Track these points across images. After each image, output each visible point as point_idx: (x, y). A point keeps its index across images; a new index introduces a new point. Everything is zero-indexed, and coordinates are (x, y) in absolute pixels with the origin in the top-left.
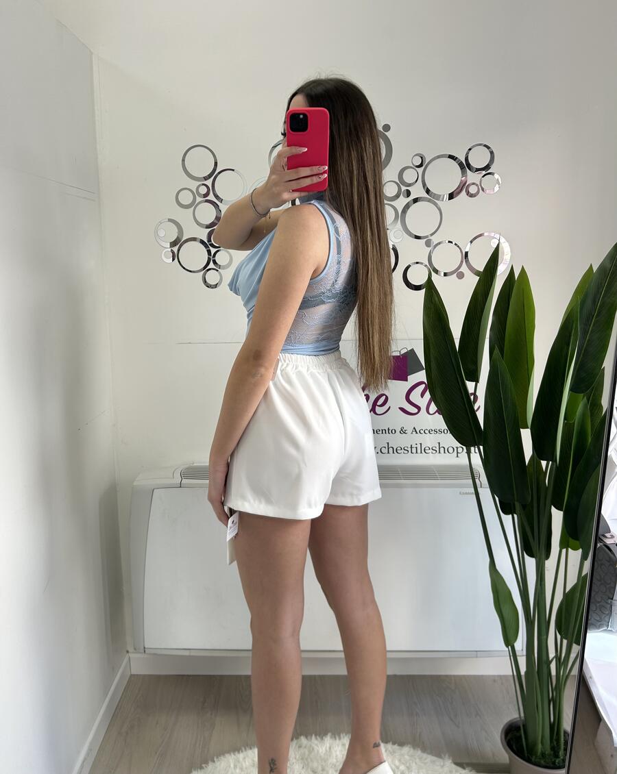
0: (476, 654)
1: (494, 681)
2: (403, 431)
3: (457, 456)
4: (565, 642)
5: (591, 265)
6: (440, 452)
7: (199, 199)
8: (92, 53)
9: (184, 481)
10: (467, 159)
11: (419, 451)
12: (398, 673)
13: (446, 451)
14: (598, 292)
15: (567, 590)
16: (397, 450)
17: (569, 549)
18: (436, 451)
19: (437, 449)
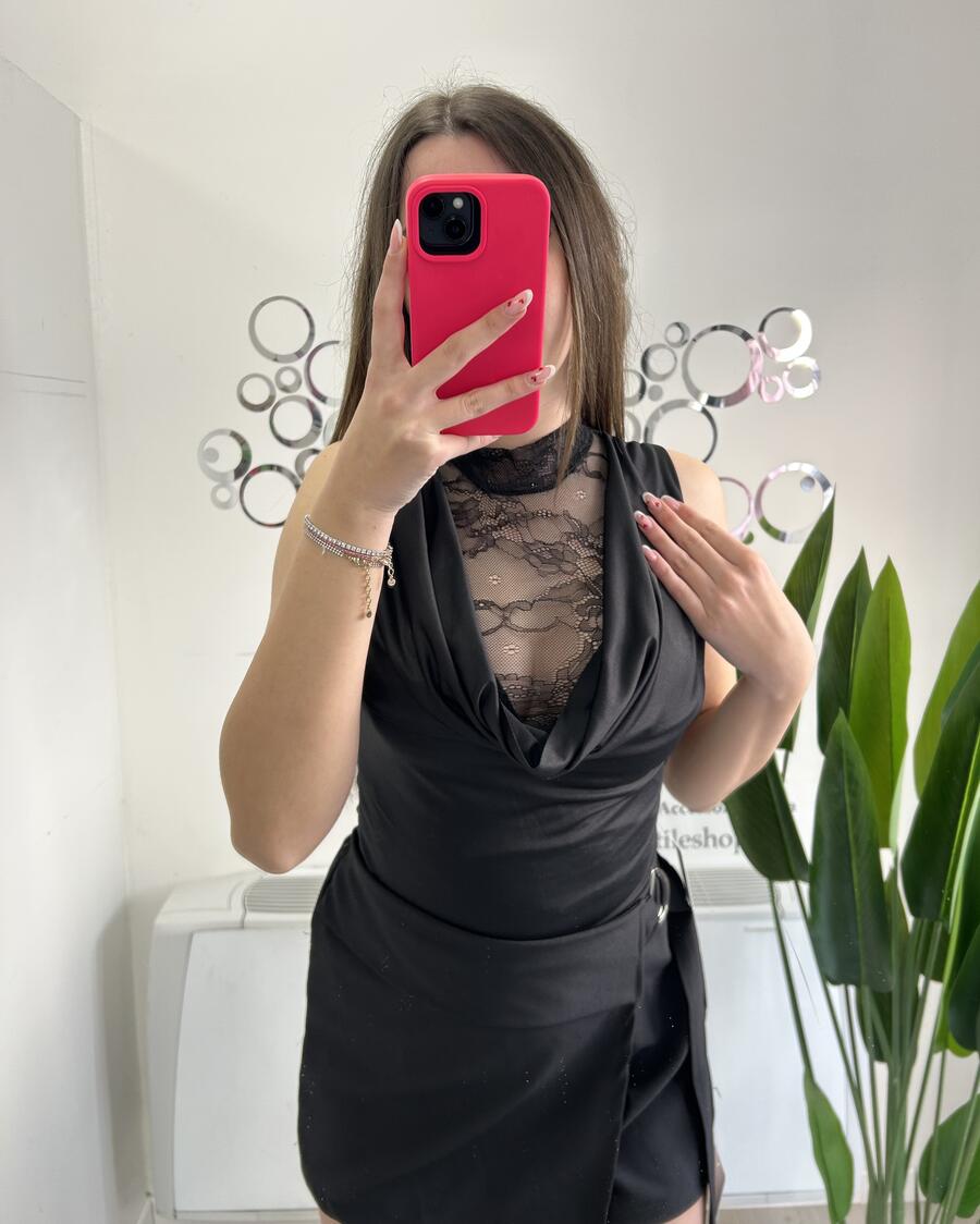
4: (934, 1207)
6: (706, 846)
7: (280, 395)
8: (80, 120)
9: (251, 917)
13: (718, 842)
15: (942, 1120)
17: (949, 1053)
18: (700, 844)
19: (703, 839)
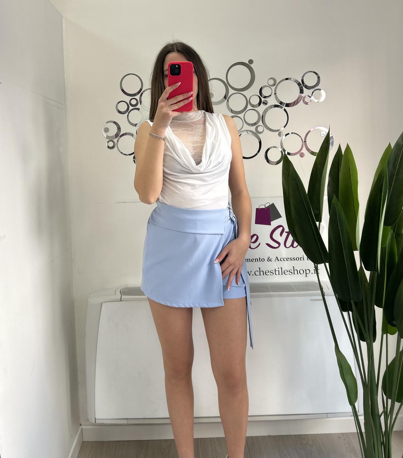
0: (328, 415)
1: (339, 437)
2: (269, 260)
3: (306, 276)
4: (390, 401)
5: (390, 143)
6: (294, 274)
7: (131, 108)
9: (123, 297)
10: (302, 81)
11: (280, 273)
12: (272, 434)
13: (299, 272)
14: (395, 160)
15: (389, 364)
16: (265, 273)
17: (388, 334)
18: (292, 273)
19: (293, 272)
